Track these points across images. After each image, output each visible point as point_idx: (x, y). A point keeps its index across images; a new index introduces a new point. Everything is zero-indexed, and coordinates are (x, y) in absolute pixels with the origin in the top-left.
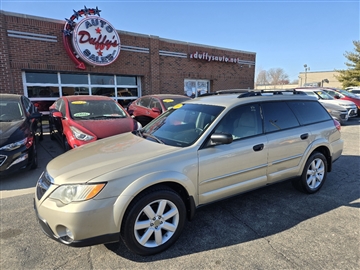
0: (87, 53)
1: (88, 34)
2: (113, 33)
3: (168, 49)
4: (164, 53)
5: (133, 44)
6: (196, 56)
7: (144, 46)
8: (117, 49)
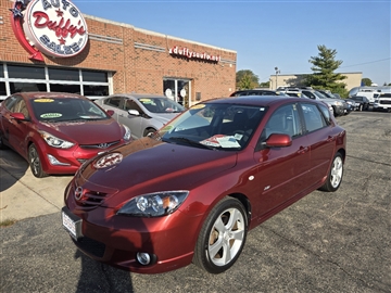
0: (45, 39)
1: (46, 16)
2: (79, 18)
4: (139, 45)
5: (103, 32)
7: (115, 36)
8: (85, 38)
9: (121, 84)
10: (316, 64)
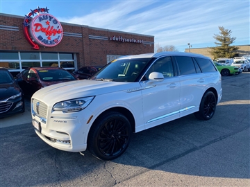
0: (40, 38)
1: (41, 25)
2: (58, 25)
3: (94, 34)
4: (92, 37)
5: (71, 31)
6: (114, 39)
7: (78, 33)
8: (61, 35)
9: (81, 60)
10: (218, 39)
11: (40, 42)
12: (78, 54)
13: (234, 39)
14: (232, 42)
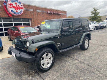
2: (21, 4)
4: (38, 11)
5: (28, 8)
7: (31, 9)
8: (23, 10)
9: (33, 22)
10: (92, 13)
11: (12, 13)
12: (31, 19)
13: (99, 13)
14: (98, 14)
